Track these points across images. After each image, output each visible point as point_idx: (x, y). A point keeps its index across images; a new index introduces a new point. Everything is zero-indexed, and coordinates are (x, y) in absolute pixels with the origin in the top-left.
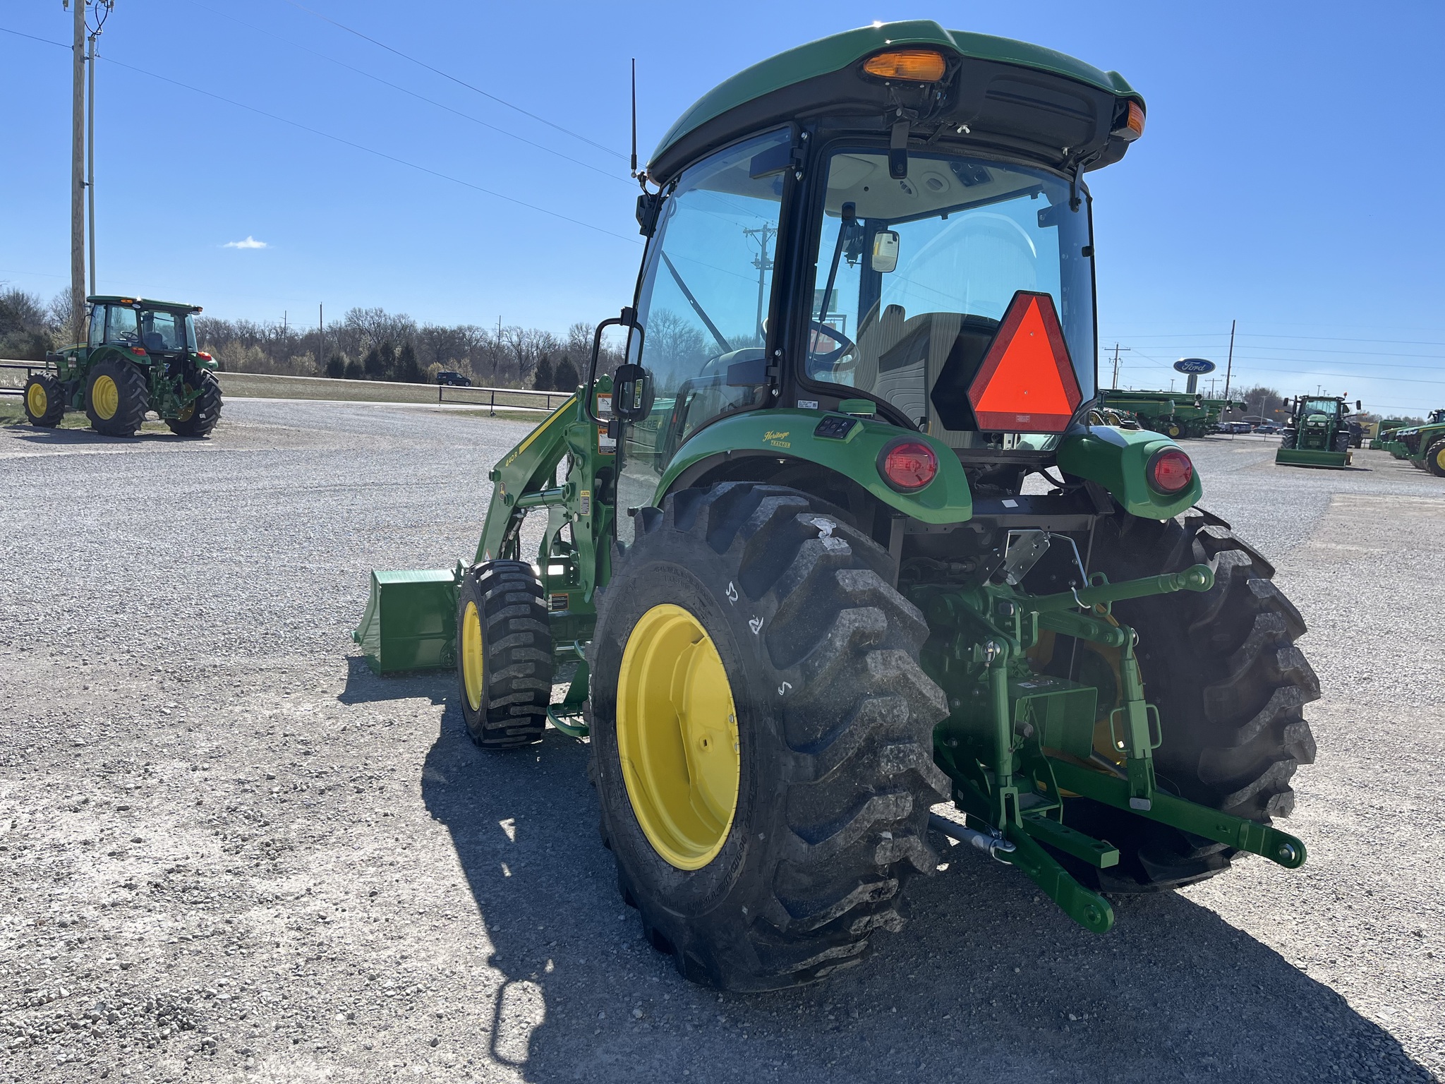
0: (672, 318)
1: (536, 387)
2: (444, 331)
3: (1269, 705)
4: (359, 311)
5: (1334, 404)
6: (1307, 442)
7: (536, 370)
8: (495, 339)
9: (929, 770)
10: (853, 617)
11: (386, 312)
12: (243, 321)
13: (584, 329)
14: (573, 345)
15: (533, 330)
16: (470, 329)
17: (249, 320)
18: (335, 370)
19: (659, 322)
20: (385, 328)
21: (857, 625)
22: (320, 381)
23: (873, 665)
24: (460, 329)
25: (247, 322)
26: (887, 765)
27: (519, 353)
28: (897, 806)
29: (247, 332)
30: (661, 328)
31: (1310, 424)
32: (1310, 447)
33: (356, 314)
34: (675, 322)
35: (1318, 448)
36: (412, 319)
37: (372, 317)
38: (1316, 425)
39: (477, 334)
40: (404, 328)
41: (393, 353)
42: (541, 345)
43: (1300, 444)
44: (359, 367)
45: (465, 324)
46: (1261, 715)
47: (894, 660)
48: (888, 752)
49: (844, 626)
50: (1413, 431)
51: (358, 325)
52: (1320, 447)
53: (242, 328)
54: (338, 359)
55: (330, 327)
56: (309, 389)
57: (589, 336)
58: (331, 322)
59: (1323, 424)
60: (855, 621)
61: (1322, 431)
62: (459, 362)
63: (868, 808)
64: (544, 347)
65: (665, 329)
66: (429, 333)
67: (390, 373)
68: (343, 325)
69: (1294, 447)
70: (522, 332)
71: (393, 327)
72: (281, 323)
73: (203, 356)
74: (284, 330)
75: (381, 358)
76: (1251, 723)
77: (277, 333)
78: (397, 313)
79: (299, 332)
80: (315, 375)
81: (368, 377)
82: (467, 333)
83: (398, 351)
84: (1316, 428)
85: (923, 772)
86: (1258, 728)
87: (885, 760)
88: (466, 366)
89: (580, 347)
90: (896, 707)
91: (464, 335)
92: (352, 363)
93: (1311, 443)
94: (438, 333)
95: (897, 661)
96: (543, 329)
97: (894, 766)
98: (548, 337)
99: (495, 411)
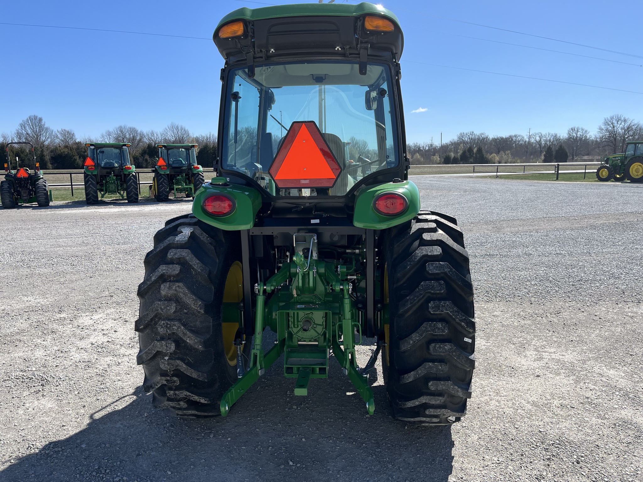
0: (622, 119)
1: (545, 161)
2: (502, 138)
3: (418, 331)
4: (463, 133)
7: (545, 153)
8: (527, 140)
9: (185, 334)
10: (164, 268)
11: (475, 133)
12: (415, 143)
13: (576, 129)
14: (569, 139)
15: (547, 134)
16: (515, 136)
17: (418, 142)
18: (447, 161)
19: (614, 121)
20: (475, 140)
21: (164, 271)
22: (437, 166)
23: (163, 288)
24: (510, 136)
25: (417, 143)
26: (161, 329)
27: (540, 145)
28: (167, 346)
29: (417, 148)
30: (616, 124)
33: (462, 135)
34: (625, 121)
36: (487, 135)
37: (469, 136)
39: (519, 138)
40: (483, 139)
41: (473, 151)
42: (552, 141)
44: (457, 158)
45: (513, 134)
46: (413, 335)
47: (174, 287)
48: (162, 324)
49: (158, 271)
51: (463, 140)
53: (415, 146)
54: (449, 156)
55: (450, 142)
56: (430, 170)
57: (578, 133)
58: (451, 140)
60: (164, 270)
62: (505, 153)
63: (153, 345)
64: (553, 141)
65: (618, 125)
66: (495, 140)
67: (471, 160)
68: (456, 140)
70: (542, 135)
71: (478, 139)
72: (430, 143)
73: (351, 162)
74: (431, 145)
75: (468, 154)
76: (407, 339)
77: (429, 147)
78: (480, 133)
79: (438, 145)
80: (439, 164)
81: (461, 163)
82: (514, 139)
83: (475, 150)
85: (181, 335)
86: (411, 342)
87: (160, 327)
88: (508, 154)
89: (574, 139)
90: (169, 306)
91: (512, 139)
92: (454, 157)
94: (499, 140)
95: (176, 287)
96: (553, 132)
97: (164, 330)
98: (556, 136)
99: (499, 175)
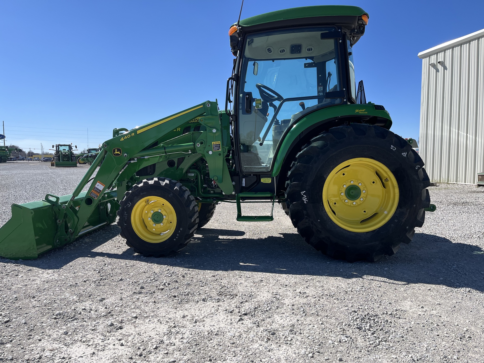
5: (68, 147)
6: (63, 159)
31: (63, 153)
32: (64, 161)
35: (67, 161)
38: (65, 154)
43: (61, 160)
50: (94, 154)
52: (68, 160)
59: (67, 153)
61: (68, 155)
69: (59, 161)
84: (65, 155)
93: (64, 159)
